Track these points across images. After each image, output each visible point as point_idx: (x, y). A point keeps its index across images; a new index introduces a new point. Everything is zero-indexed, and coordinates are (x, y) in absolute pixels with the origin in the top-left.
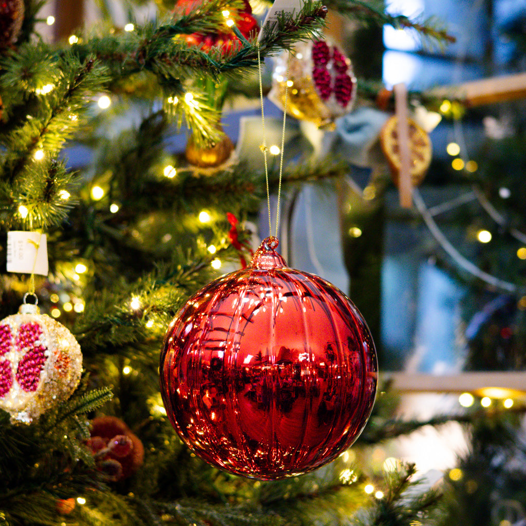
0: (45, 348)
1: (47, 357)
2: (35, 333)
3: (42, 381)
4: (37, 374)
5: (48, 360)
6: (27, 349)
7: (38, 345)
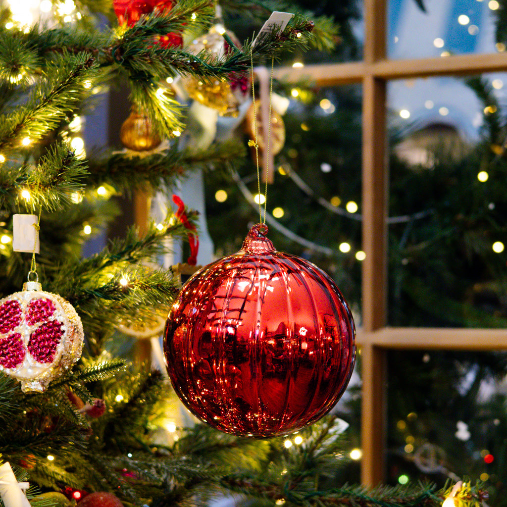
0: (60, 323)
1: (63, 332)
2: (47, 309)
3: (59, 354)
4: (54, 347)
5: (65, 334)
6: (40, 324)
7: (52, 320)
